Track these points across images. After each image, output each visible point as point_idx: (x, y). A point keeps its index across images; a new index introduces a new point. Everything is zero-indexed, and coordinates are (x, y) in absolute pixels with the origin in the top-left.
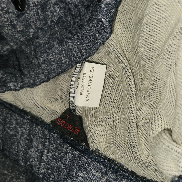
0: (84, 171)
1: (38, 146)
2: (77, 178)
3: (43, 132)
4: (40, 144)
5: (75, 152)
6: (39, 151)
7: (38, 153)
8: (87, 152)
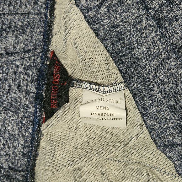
0: (19, 129)
1: (21, 42)
2: (9, 123)
3: (38, 44)
4: (24, 44)
5: (32, 106)
6: (16, 45)
7: (13, 45)
8: (37, 123)
